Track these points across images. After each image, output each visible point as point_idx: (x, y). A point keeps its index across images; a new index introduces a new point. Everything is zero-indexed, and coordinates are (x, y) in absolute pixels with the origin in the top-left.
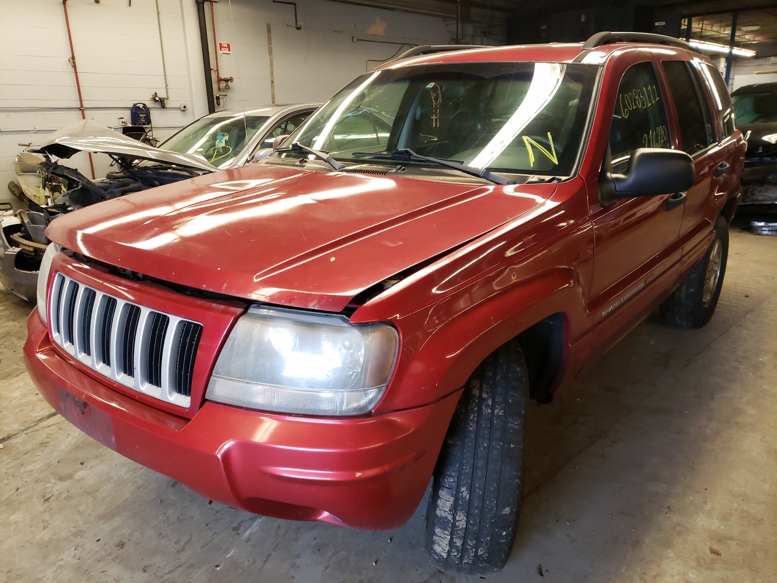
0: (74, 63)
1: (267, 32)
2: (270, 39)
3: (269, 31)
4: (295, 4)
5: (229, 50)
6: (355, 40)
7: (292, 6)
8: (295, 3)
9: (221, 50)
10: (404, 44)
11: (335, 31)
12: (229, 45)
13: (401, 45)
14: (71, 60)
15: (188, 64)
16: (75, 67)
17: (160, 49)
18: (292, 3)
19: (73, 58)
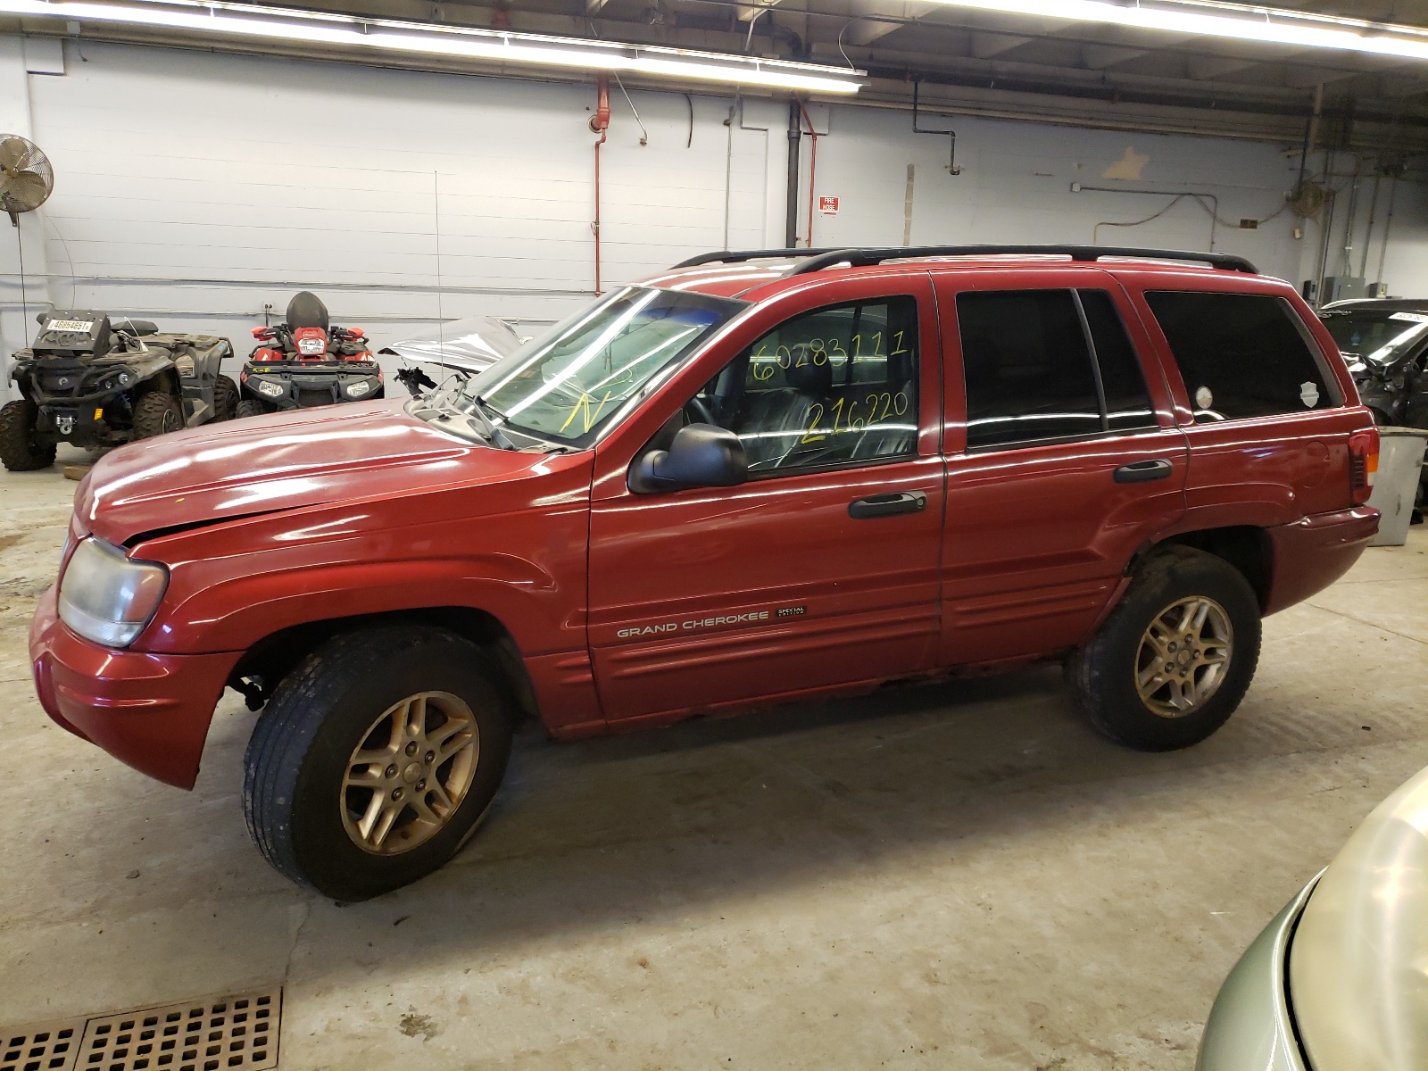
0: (597, 228)
1: (906, 178)
2: (910, 190)
3: (910, 177)
4: (953, 134)
5: (836, 208)
6: (1076, 188)
7: (949, 136)
8: (953, 132)
9: (821, 208)
10: (1184, 194)
11: (1037, 174)
12: (836, 201)
13: (1174, 197)
14: (594, 225)
15: (764, 230)
16: (597, 234)
17: (724, 208)
18: (947, 133)
19: (597, 222)
